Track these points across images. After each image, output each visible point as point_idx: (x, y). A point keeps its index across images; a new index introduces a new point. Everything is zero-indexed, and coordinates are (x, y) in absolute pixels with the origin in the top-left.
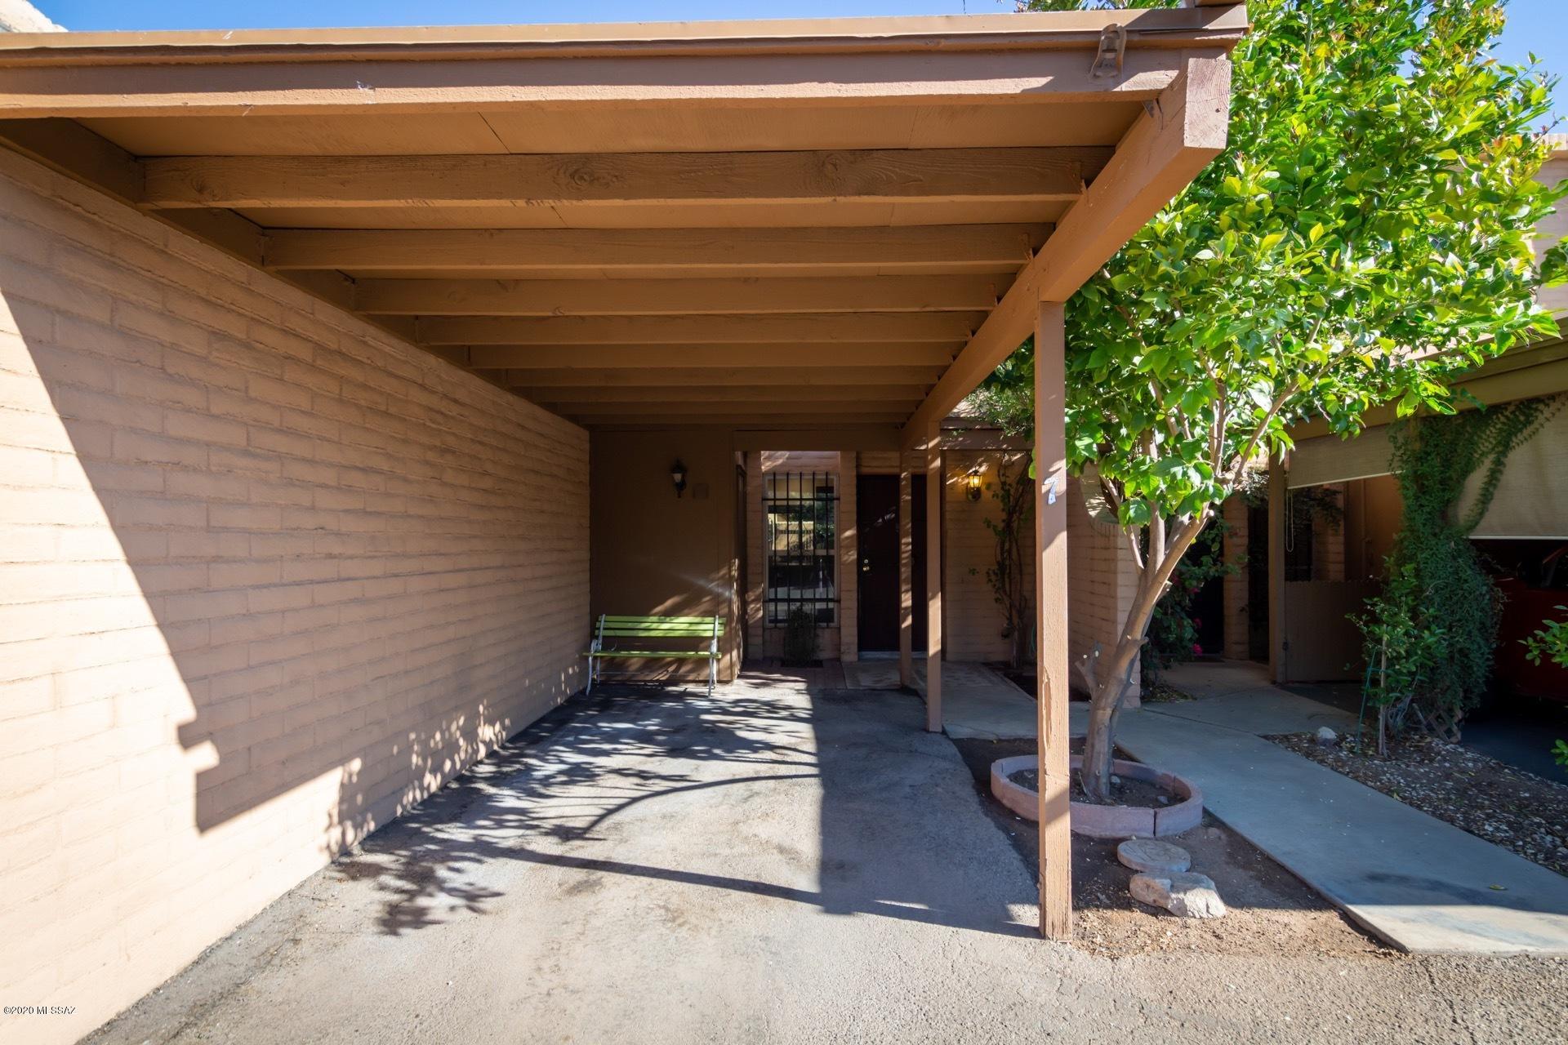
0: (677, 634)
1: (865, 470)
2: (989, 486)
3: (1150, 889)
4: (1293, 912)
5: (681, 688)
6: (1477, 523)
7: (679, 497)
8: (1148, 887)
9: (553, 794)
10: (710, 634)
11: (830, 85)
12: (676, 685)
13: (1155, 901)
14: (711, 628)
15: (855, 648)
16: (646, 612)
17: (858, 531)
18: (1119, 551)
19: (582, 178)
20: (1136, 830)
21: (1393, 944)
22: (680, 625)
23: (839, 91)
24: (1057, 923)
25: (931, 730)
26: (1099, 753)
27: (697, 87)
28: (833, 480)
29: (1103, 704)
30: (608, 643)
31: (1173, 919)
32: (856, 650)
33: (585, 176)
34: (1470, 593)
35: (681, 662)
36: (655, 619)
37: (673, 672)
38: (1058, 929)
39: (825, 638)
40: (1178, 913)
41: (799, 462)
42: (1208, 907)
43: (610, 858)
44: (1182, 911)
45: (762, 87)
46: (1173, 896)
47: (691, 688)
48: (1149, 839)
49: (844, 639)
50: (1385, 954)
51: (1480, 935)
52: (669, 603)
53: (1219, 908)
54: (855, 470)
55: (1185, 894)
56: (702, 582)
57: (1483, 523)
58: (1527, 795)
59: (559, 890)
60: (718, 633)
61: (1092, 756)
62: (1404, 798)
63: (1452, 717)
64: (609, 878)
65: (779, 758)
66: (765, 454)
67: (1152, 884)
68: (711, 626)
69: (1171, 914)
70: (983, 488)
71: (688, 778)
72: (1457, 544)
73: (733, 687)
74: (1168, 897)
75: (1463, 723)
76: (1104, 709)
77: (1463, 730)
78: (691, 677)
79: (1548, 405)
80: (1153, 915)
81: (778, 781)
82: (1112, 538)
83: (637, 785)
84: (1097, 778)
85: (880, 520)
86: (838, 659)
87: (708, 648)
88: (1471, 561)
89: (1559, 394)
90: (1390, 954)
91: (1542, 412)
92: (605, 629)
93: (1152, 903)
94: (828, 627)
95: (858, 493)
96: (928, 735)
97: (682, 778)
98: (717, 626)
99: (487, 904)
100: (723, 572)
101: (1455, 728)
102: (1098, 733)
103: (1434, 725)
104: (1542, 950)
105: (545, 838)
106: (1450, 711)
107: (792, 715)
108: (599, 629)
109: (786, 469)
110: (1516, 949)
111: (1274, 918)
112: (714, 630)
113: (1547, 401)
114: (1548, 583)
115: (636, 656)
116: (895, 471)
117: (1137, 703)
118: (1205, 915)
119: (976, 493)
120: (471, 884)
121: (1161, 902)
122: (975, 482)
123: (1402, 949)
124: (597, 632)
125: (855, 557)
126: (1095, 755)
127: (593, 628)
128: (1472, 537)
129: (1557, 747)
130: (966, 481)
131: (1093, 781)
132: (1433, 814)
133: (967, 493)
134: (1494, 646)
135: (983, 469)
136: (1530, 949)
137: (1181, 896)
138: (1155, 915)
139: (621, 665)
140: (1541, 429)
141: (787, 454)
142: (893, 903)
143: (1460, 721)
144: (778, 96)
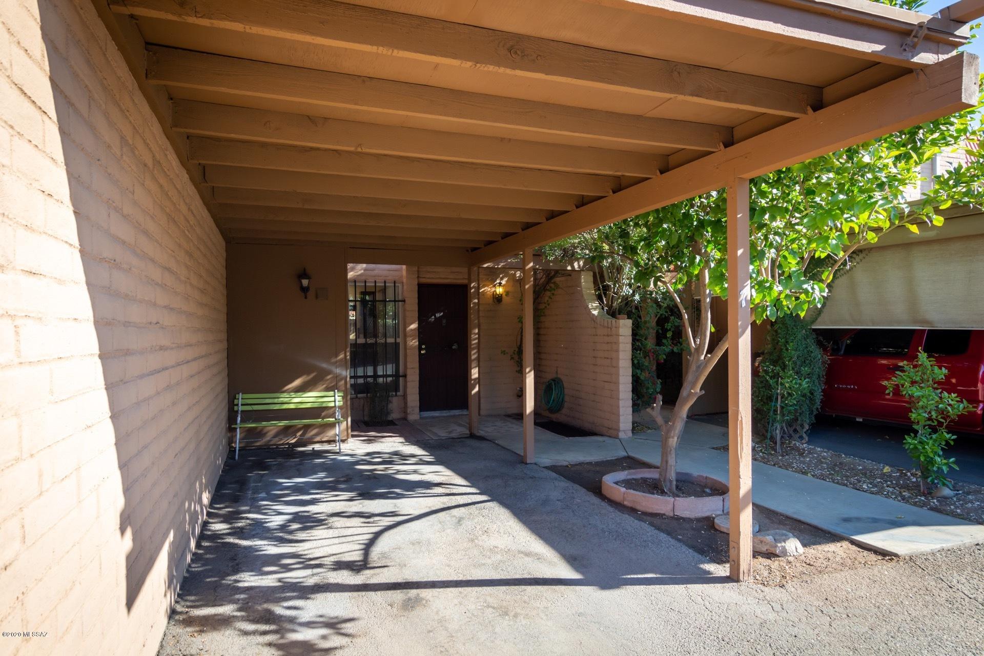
0: (309, 405)
1: (423, 281)
2: (507, 293)
3: (763, 544)
4: (830, 545)
5: (310, 448)
6: (817, 319)
7: (306, 298)
8: (761, 542)
9: (302, 539)
10: (332, 404)
11: (779, 25)
12: (305, 446)
13: (767, 550)
14: (335, 399)
15: (417, 410)
16: (278, 388)
17: (419, 324)
18: (620, 337)
19: (516, 53)
20: (714, 511)
21: (888, 553)
22: (310, 399)
23: (784, 31)
24: (745, 571)
25: (528, 462)
26: (671, 466)
27: (706, 9)
28: (398, 286)
29: (672, 435)
30: (249, 416)
31: (780, 559)
32: (418, 411)
33: (518, 52)
34: (814, 359)
35: (307, 427)
36: (285, 395)
37: (301, 436)
38: (746, 575)
39: (395, 403)
40: (782, 555)
41: (376, 272)
42: (796, 549)
43: (406, 579)
44: (784, 553)
45: (742, 18)
46: (779, 545)
47: (317, 447)
48: (722, 515)
49: (410, 404)
50: (890, 559)
51: (917, 542)
52: (297, 382)
53: (801, 549)
54: (417, 280)
55: (785, 543)
56: (324, 365)
57: (819, 320)
58: (861, 468)
59: (395, 610)
60: (337, 404)
61: (666, 469)
62: (813, 476)
63: (803, 428)
64: (425, 593)
65: (448, 491)
66: (350, 266)
67: (765, 540)
68: (332, 399)
69: (778, 556)
70: (504, 295)
71: (398, 513)
72: (806, 331)
73: (349, 444)
74: (776, 546)
75: (809, 431)
76: (673, 438)
77: (809, 436)
78: (318, 439)
79: (858, 255)
80: (768, 558)
81: (467, 508)
82: (614, 329)
83: (365, 523)
84: (671, 481)
85: (433, 317)
86: (405, 419)
87: (333, 415)
88: (813, 341)
89: (865, 250)
90: (893, 559)
91: (855, 259)
92: (242, 405)
93: (767, 552)
94: (396, 395)
95: (419, 298)
96: (527, 466)
97: (393, 514)
98: (338, 398)
99: (348, 627)
100: (341, 356)
101: (804, 435)
102: (670, 453)
103: (793, 435)
104: (948, 545)
105: (335, 573)
106: (802, 426)
107: (421, 460)
108: (237, 405)
109: (363, 278)
110: (938, 546)
111: (826, 549)
112: (335, 401)
113: (858, 253)
114: (842, 352)
115: (273, 427)
116: (465, 282)
117: (630, 434)
118: (795, 554)
119: (498, 299)
120: (321, 616)
121: (772, 550)
122: (499, 290)
123: (896, 555)
124: (236, 408)
125: (417, 343)
126: (669, 467)
127: (231, 404)
128: (813, 327)
129: (906, 439)
130: (493, 289)
131: (668, 484)
132: (833, 482)
133: (493, 298)
134: (823, 388)
135: (504, 282)
136: (944, 545)
137: (783, 544)
138: (769, 558)
139: (260, 433)
140: (854, 268)
141: (364, 265)
142: (632, 576)
143: (807, 430)
144: (752, 26)
